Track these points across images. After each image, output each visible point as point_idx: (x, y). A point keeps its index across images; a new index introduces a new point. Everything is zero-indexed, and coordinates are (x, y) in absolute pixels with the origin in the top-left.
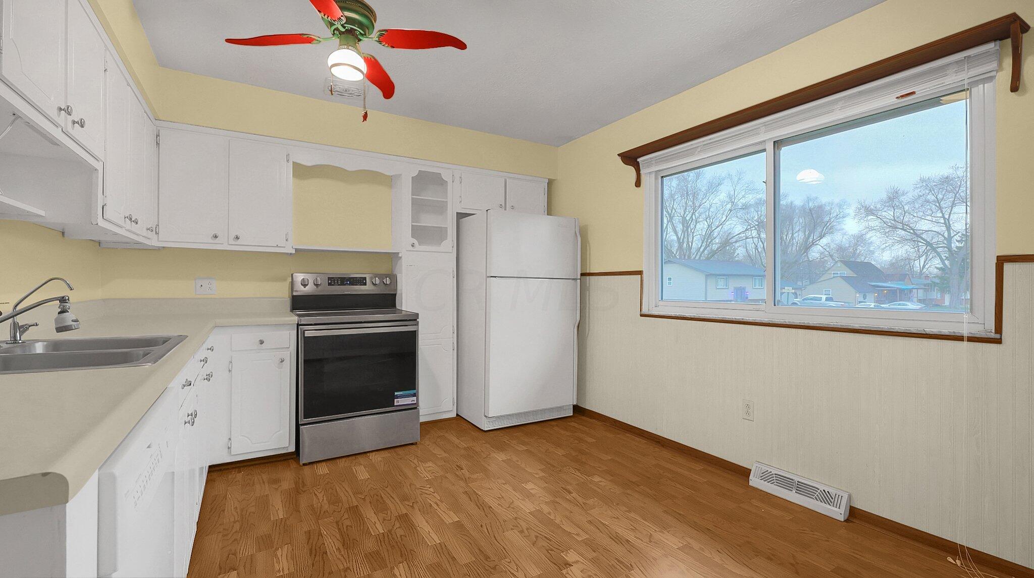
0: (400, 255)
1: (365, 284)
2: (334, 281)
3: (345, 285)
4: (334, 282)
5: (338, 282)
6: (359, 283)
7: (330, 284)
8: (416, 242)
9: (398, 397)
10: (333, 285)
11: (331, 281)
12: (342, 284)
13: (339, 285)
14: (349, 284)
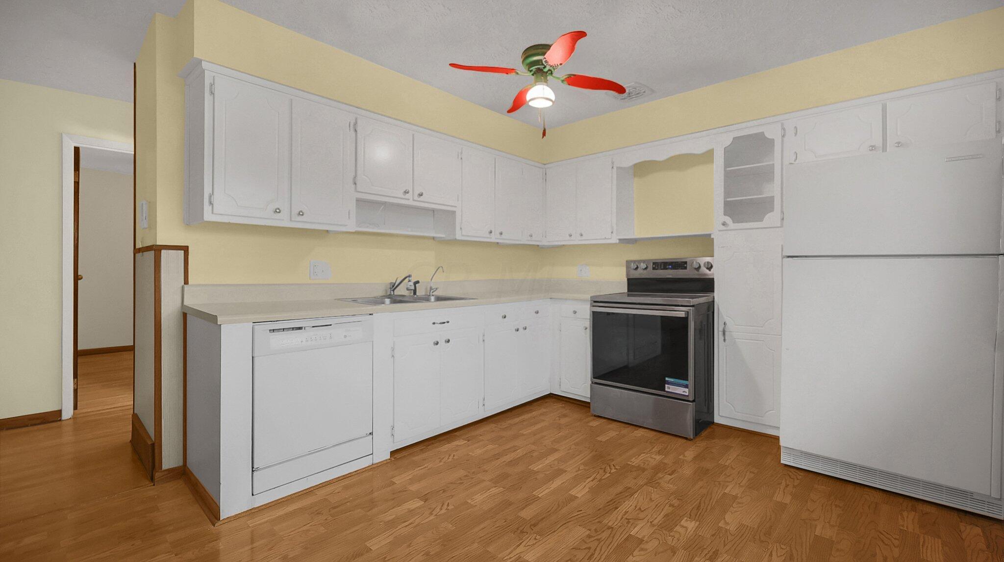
0: (712, 237)
1: (686, 268)
2: (658, 265)
3: (667, 269)
4: (658, 267)
5: (661, 267)
6: (680, 267)
7: (654, 269)
8: (728, 220)
9: (669, 383)
10: (657, 269)
11: (655, 265)
12: (665, 268)
13: (662, 269)
14: (671, 269)
